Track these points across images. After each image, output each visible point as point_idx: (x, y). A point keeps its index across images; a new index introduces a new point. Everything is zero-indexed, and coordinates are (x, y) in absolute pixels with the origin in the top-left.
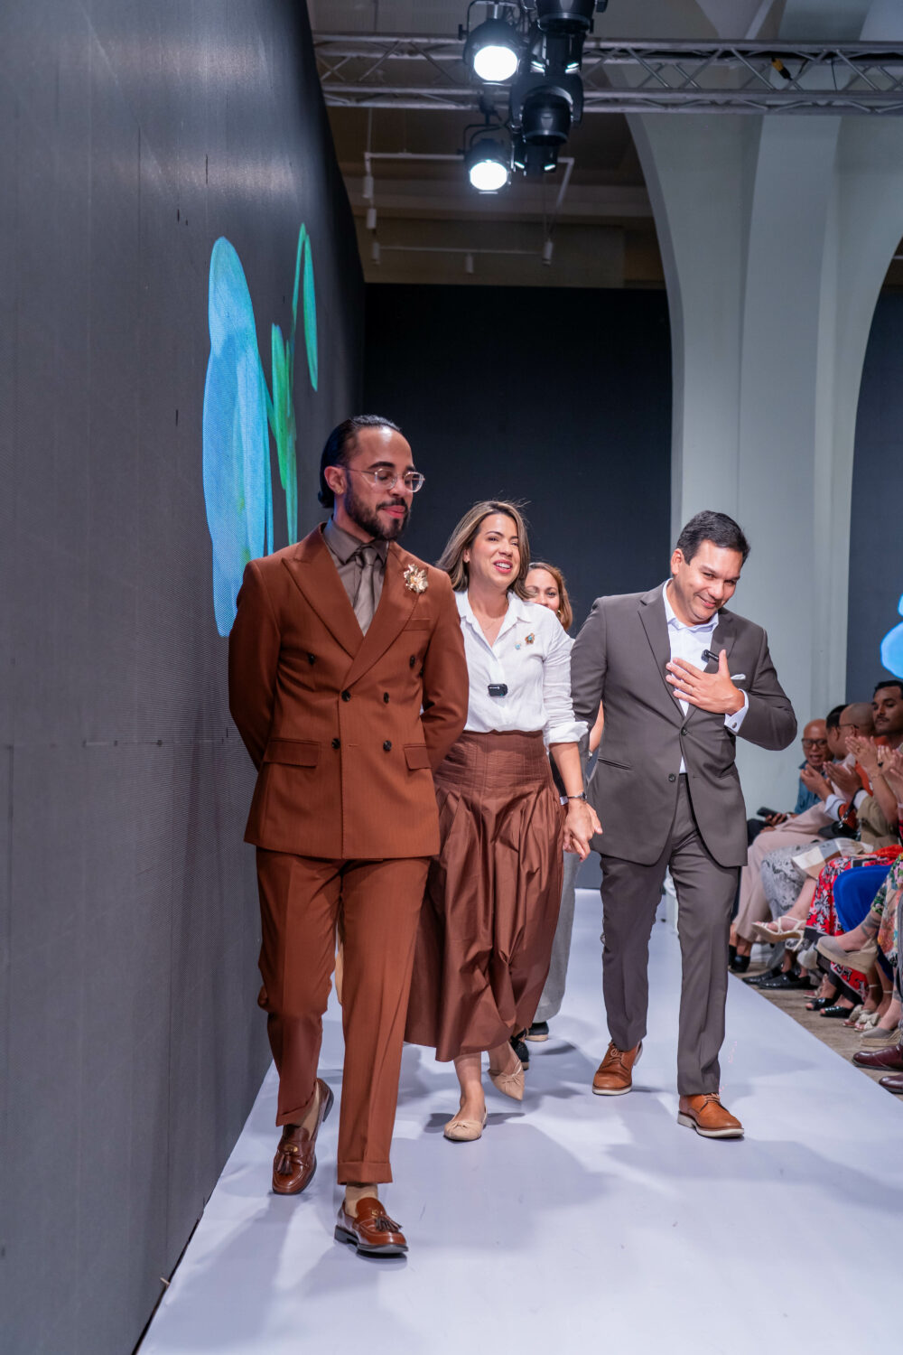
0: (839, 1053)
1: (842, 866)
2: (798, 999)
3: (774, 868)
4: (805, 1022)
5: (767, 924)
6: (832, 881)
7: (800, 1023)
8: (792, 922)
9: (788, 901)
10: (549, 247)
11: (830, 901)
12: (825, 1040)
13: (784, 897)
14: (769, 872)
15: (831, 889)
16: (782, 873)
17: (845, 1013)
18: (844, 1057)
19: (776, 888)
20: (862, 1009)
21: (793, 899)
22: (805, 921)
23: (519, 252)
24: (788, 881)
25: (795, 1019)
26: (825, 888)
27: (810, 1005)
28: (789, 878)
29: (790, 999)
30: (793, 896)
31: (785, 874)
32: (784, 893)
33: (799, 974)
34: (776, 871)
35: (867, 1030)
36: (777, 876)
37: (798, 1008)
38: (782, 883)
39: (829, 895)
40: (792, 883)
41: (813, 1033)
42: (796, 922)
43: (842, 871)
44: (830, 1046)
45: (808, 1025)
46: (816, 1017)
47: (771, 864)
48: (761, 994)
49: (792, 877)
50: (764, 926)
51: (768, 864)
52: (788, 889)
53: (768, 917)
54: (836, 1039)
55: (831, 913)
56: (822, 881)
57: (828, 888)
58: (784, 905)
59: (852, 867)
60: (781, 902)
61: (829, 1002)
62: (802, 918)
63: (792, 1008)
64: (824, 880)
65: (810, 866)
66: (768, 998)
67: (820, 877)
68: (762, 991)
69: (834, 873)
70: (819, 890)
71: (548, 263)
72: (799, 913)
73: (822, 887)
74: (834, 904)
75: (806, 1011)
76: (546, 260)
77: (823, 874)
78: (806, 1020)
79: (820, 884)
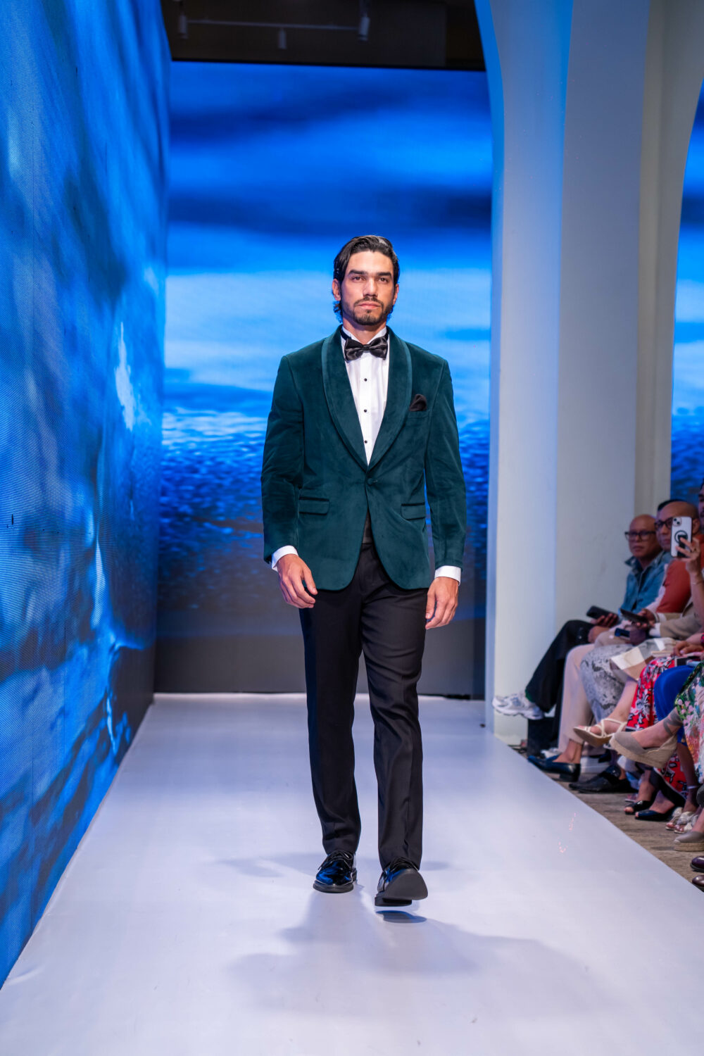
0: (655, 855)
1: (666, 664)
2: (617, 803)
3: (593, 665)
4: (622, 825)
5: (590, 728)
6: (654, 679)
7: (617, 826)
8: (615, 725)
9: (609, 699)
10: (365, 23)
11: (650, 700)
12: (642, 843)
13: (605, 696)
14: (589, 671)
15: (652, 688)
16: (601, 671)
17: (666, 816)
18: (660, 859)
19: (596, 686)
20: (683, 811)
21: (614, 697)
22: (626, 723)
23: (336, 28)
24: (608, 678)
25: (612, 822)
26: (646, 688)
27: (629, 809)
28: (610, 676)
29: (609, 804)
30: (614, 694)
31: (605, 672)
32: (604, 692)
33: (619, 776)
34: (596, 669)
35: (686, 832)
36: (598, 674)
37: (617, 811)
38: (602, 681)
39: (650, 694)
40: (613, 681)
41: (630, 835)
42: (619, 724)
43: (666, 669)
44: (647, 849)
45: (626, 829)
46: (632, 821)
47: (590, 663)
48: (580, 798)
49: (612, 675)
50: (587, 729)
51: (587, 664)
52: (609, 687)
53: (590, 719)
54: (652, 841)
55: (651, 712)
56: (643, 681)
57: (650, 686)
58: (604, 703)
59: (676, 665)
60: (601, 701)
61: (647, 804)
62: (624, 720)
63: (611, 811)
64: (646, 679)
65: (630, 666)
66: (587, 802)
67: (641, 676)
68: (581, 795)
69: (657, 671)
70: (640, 690)
71: (365, 39)
72: (622, 715)
73: (643, 687)
74: (654, 703)
75: (625, 815)
76: (362, 36)
77: (644, 673)
78: (624, 823)
79: (642, 684)
